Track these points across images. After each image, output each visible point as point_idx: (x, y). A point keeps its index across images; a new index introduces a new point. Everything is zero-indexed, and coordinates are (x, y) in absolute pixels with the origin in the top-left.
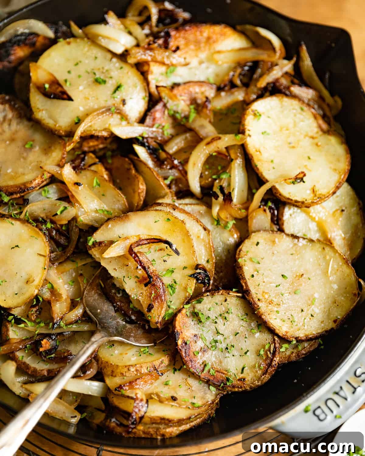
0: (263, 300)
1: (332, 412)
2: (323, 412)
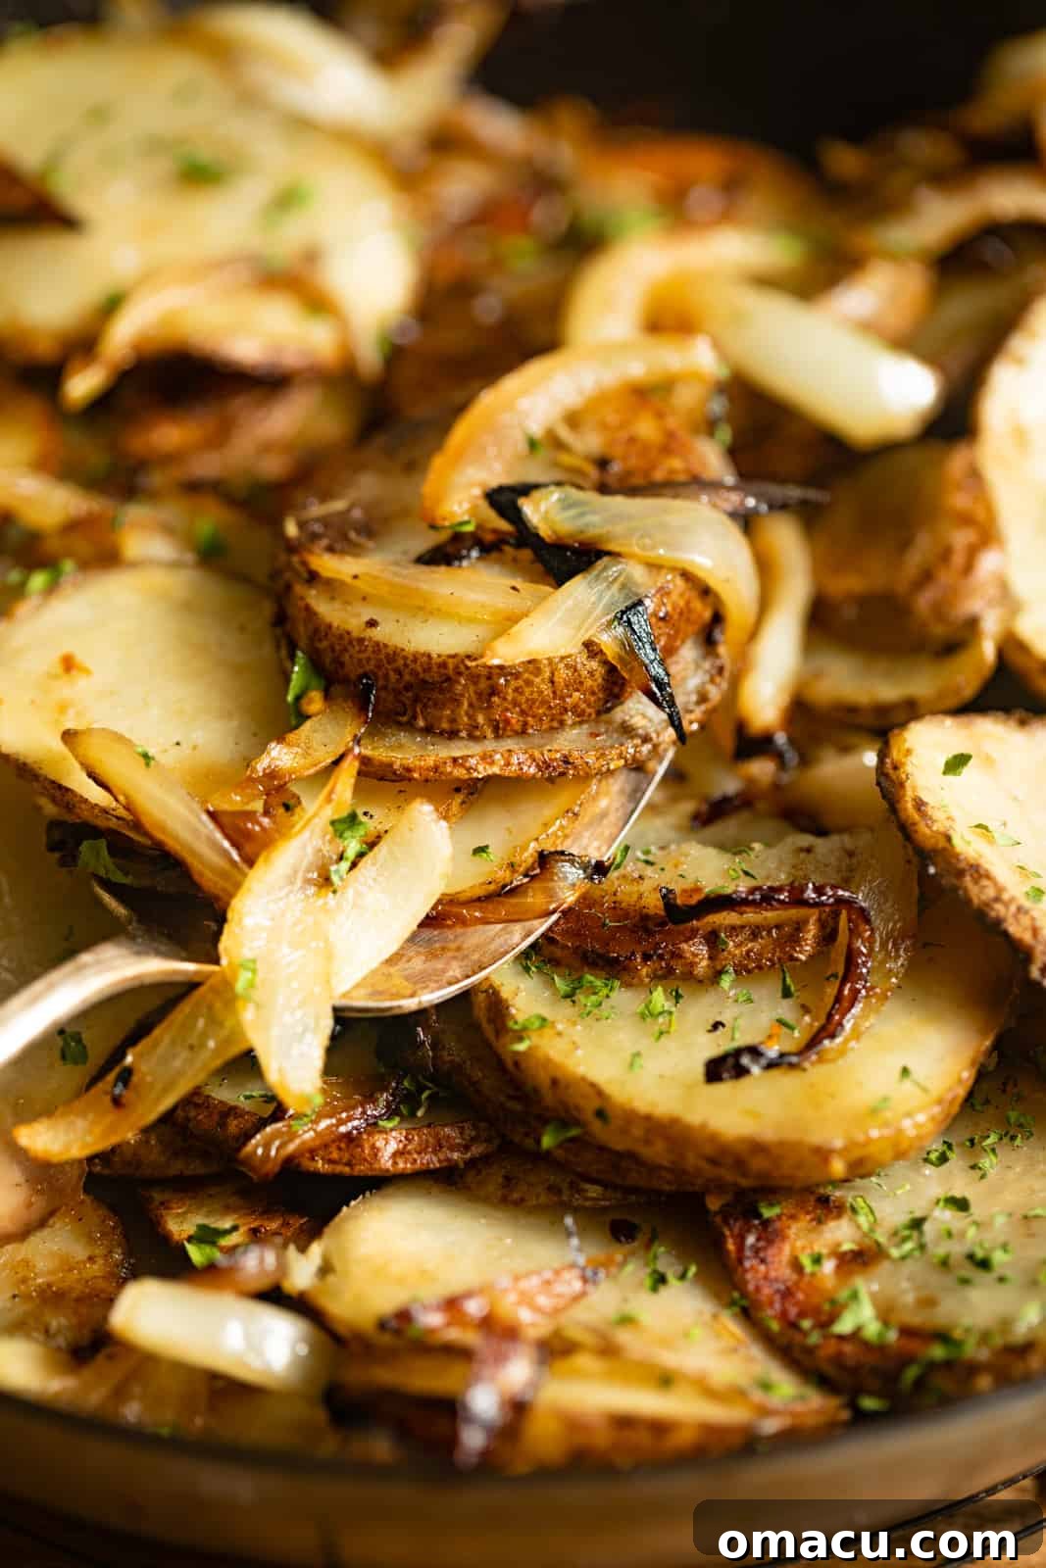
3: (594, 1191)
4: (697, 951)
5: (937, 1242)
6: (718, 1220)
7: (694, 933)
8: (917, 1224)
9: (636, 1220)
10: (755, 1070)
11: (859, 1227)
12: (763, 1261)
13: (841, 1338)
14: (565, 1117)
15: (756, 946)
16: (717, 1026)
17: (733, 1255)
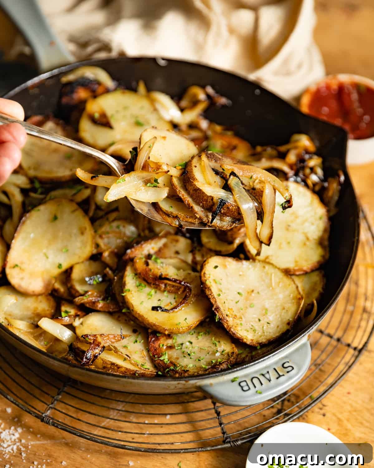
0: (230, 316)
1: (255, 387)
2: (247, 385)
3: (132, 322)
4: (163, 286)
5: (185, 348)
6: (150, 334)
7: (163, 283)
8: (182, 344)
9: (138, 330)
10: (160, 311)
11: (173, 342)
12: (154, 343)
13: (160, 360)
14: (128, 308)
15: (172, 289)
16: (159, 300)
17: (149, 341)
